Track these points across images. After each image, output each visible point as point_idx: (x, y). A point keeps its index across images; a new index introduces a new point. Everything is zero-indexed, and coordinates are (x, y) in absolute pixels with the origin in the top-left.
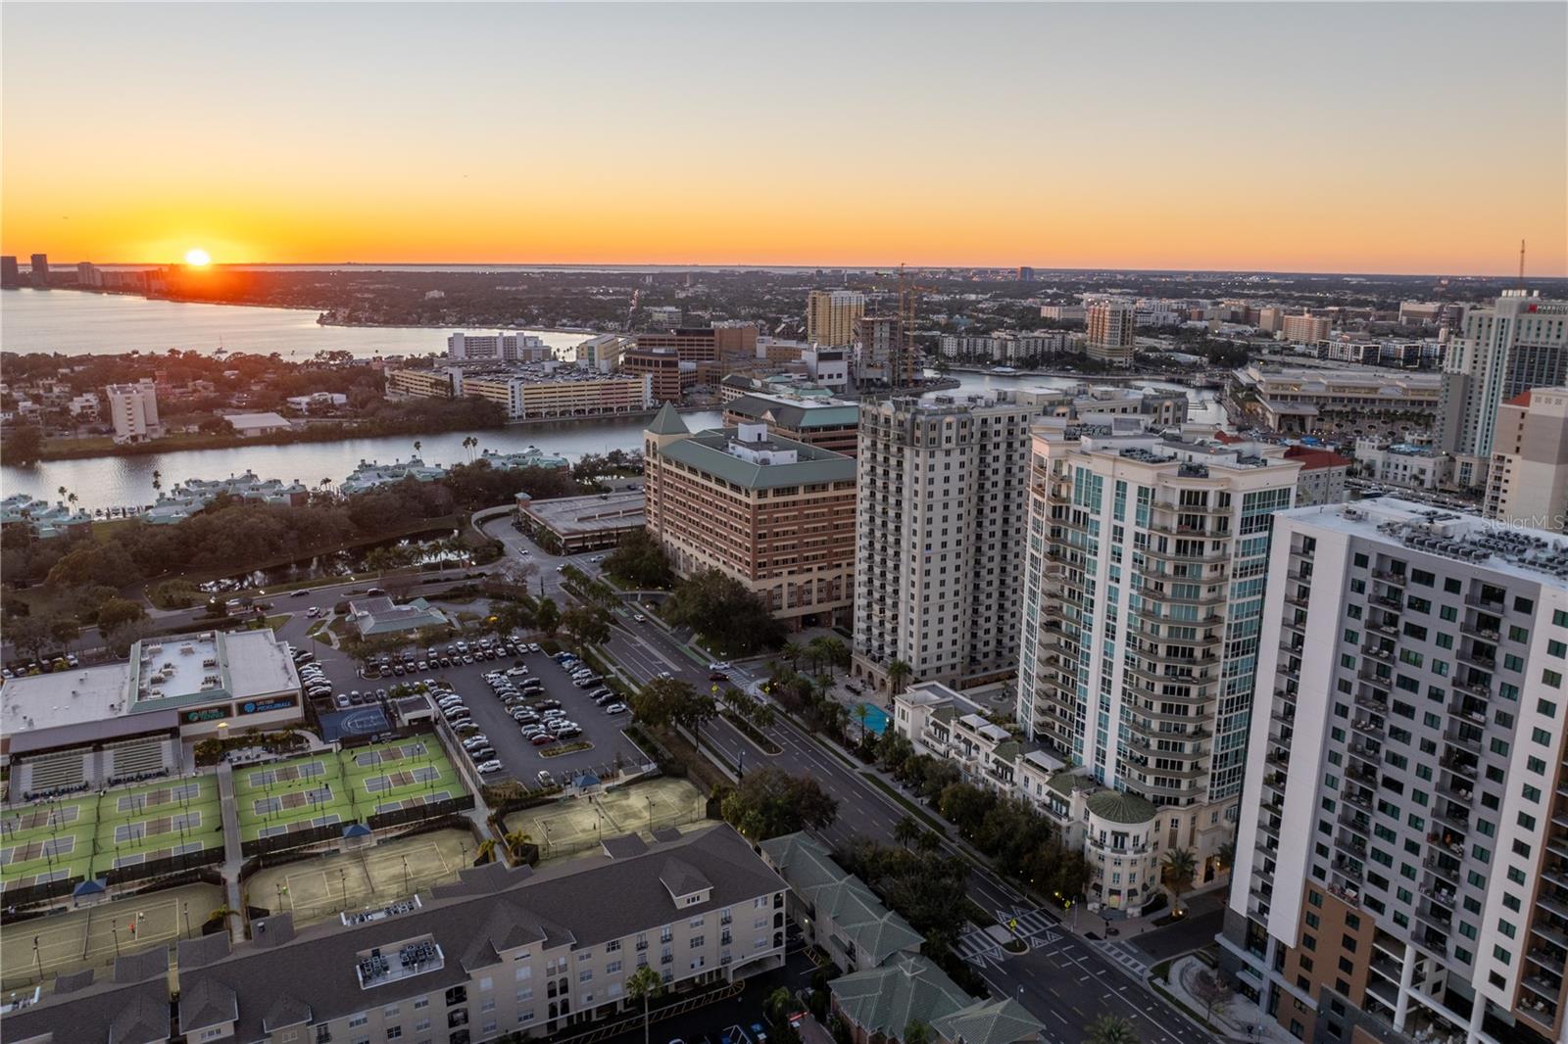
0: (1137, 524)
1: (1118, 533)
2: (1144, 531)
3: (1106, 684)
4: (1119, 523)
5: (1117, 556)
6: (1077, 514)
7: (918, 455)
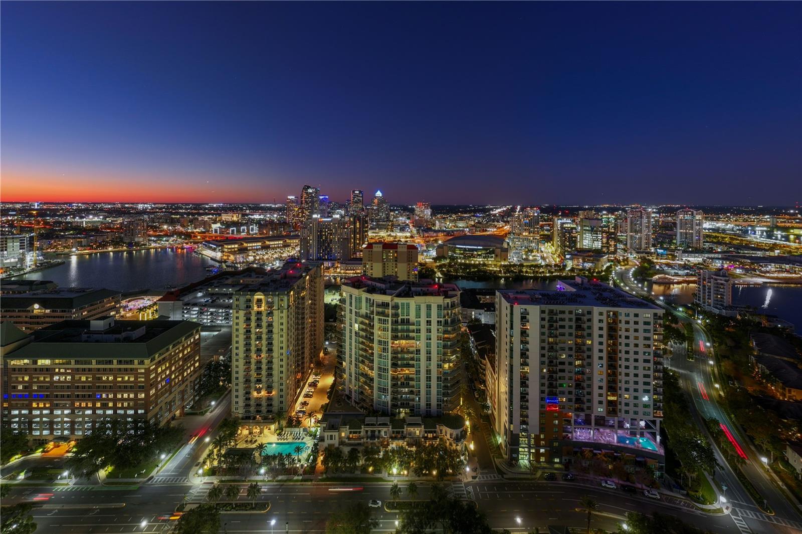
0: (438, 317)
1: (429, 323)
2: (442, 319)
3: (429, 379)
4: (429, 319)
5: (429, 331)
6: (403, 320)
7: (282, 312)
